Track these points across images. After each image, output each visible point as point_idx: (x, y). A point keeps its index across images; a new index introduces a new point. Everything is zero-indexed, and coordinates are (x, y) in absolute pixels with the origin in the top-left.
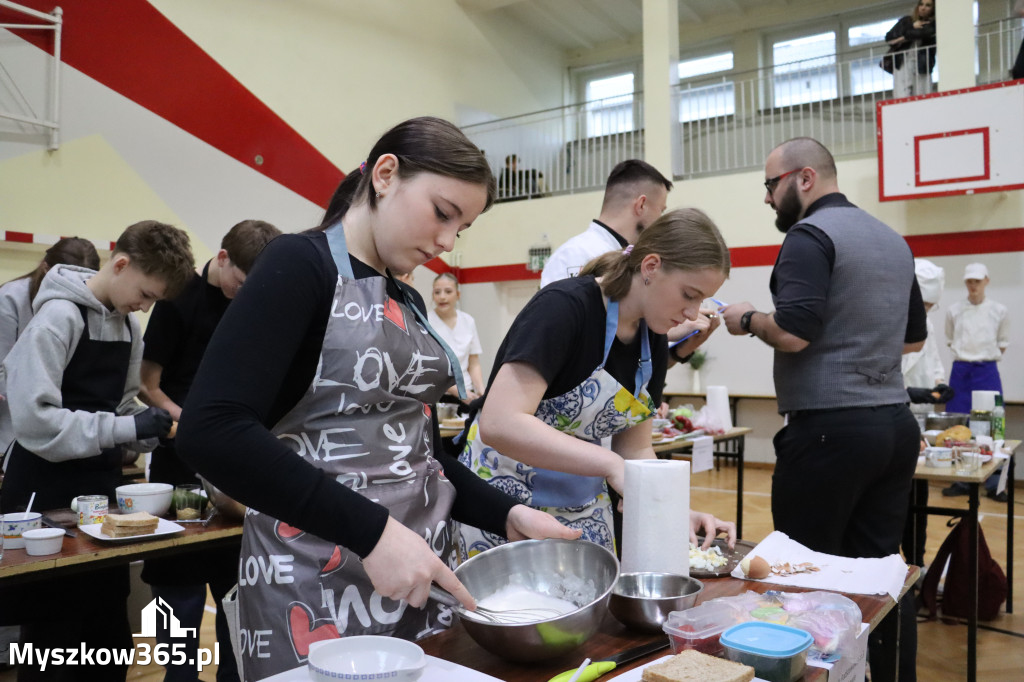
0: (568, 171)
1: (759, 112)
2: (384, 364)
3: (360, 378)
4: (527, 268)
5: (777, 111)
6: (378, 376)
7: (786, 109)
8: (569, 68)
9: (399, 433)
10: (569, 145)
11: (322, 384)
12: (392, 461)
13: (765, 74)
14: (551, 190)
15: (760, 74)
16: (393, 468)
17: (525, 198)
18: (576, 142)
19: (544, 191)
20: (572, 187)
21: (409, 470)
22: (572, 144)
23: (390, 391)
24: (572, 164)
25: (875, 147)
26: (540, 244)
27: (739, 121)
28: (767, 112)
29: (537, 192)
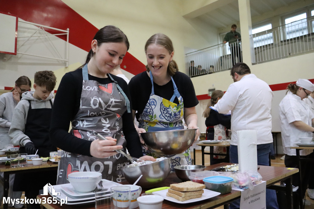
0: (221, 65)
1: (282, 42)
2: (99, 101)
3: (92, 104)
4: (208, 95)
5: (288, 40)
6: (98, 104)
7: (291, 39)
8: (220, 34)
9: (106, 121)
10: (221, 57)
11: (82, 108)
12: (103, 129)
13: (282, 28)
14: (214, 71)
15: (281, 27)
16: (103, 130)
17: (207, 74)
18: (223, 56)
19: (212, 71)
20: (221, 70)
21: (109, 131)
22: (222, 57)
23: (104, 109)
24: (222, 63)
26: (212, 88)
27: (275, 45)
28: (285, 41)
29: (210, 72)
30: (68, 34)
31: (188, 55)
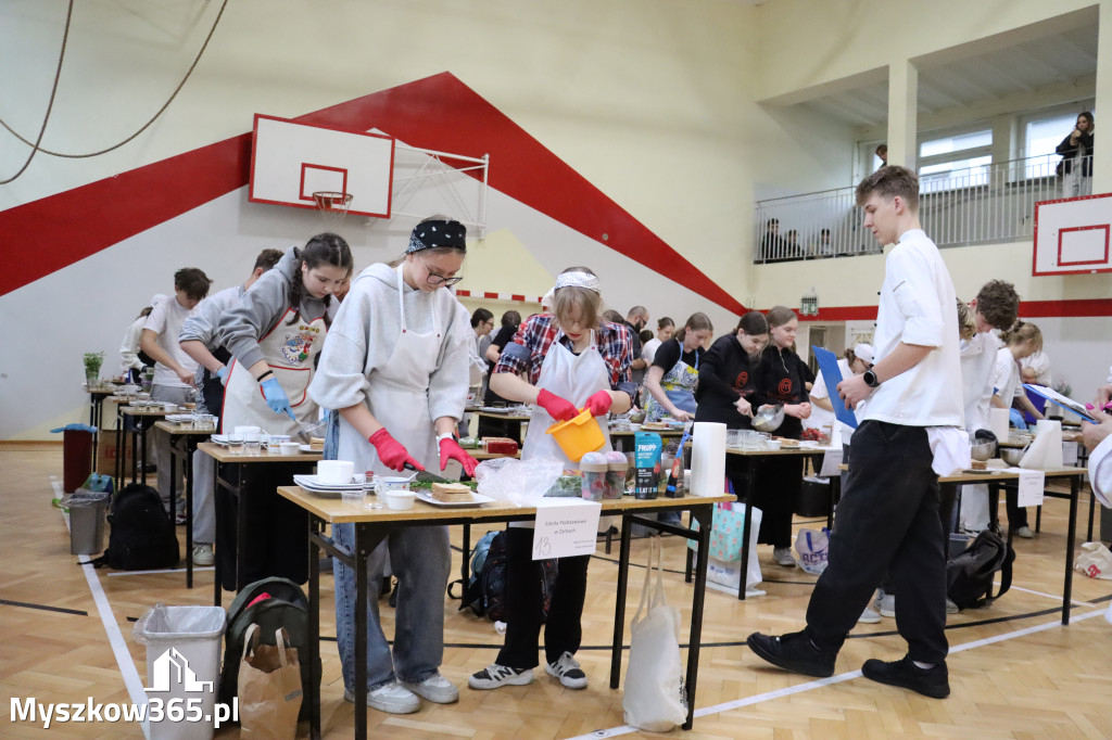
1: (1007, 184)
5: (1029, 182)
8: (859, 142)
17: (801, 259)
19: (815, 254)
25: (1032, 234)
26: (810, 295)
27: (993, 192)
28: (1014, 184)
29: (810, 256)
30: (486, 167)
31: (762, 204)
